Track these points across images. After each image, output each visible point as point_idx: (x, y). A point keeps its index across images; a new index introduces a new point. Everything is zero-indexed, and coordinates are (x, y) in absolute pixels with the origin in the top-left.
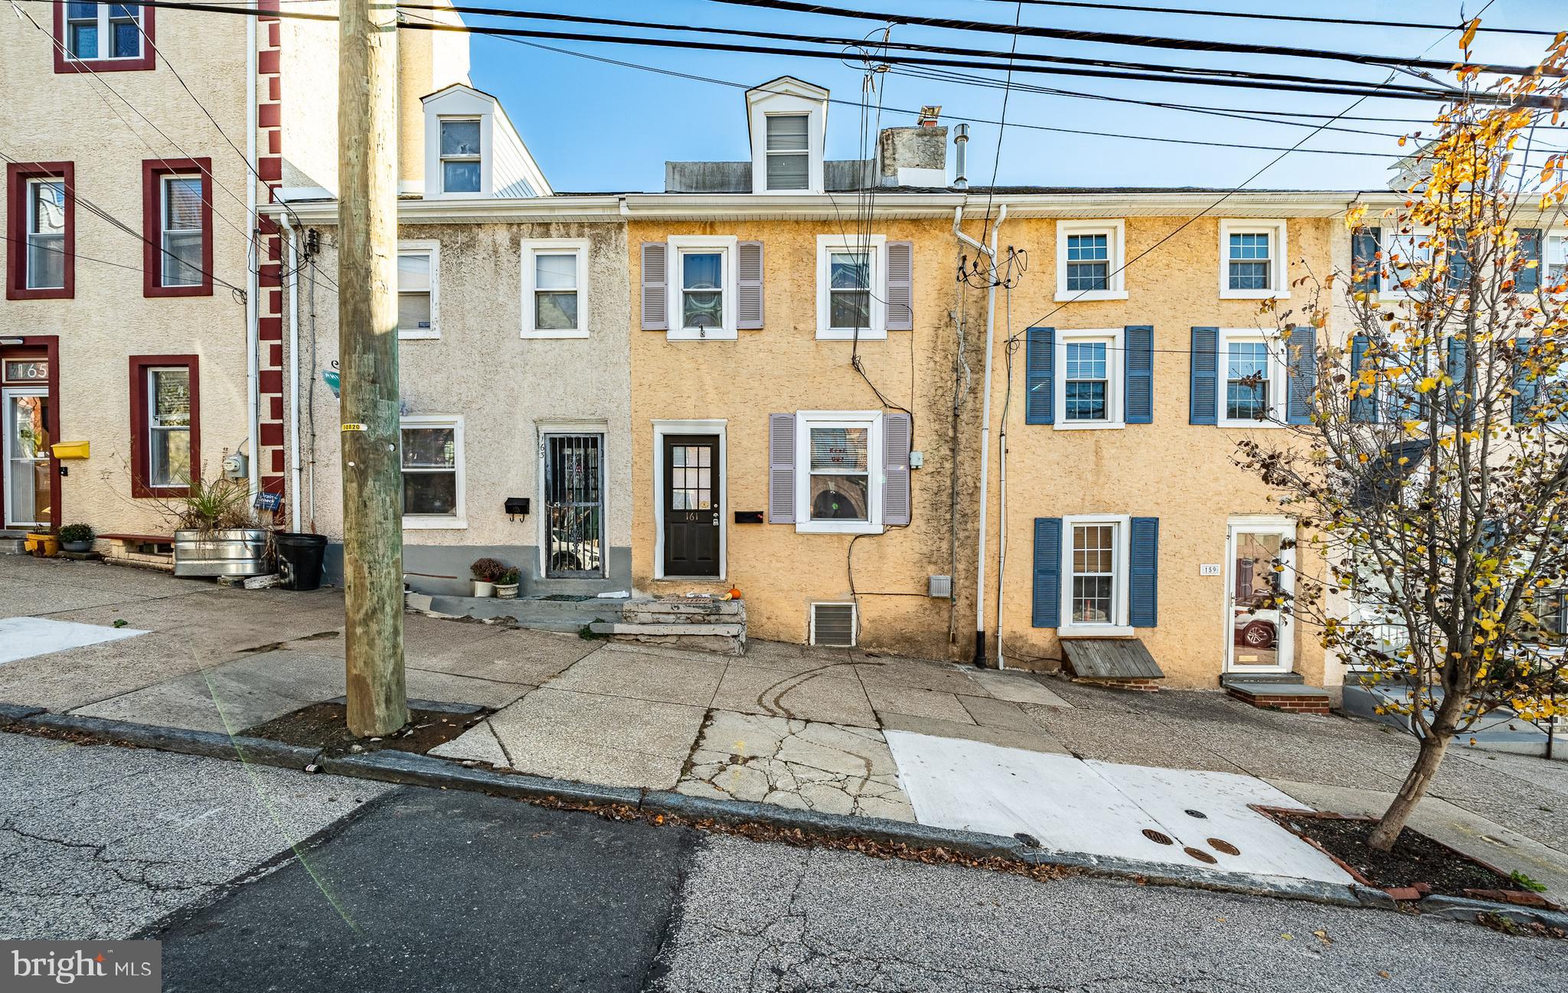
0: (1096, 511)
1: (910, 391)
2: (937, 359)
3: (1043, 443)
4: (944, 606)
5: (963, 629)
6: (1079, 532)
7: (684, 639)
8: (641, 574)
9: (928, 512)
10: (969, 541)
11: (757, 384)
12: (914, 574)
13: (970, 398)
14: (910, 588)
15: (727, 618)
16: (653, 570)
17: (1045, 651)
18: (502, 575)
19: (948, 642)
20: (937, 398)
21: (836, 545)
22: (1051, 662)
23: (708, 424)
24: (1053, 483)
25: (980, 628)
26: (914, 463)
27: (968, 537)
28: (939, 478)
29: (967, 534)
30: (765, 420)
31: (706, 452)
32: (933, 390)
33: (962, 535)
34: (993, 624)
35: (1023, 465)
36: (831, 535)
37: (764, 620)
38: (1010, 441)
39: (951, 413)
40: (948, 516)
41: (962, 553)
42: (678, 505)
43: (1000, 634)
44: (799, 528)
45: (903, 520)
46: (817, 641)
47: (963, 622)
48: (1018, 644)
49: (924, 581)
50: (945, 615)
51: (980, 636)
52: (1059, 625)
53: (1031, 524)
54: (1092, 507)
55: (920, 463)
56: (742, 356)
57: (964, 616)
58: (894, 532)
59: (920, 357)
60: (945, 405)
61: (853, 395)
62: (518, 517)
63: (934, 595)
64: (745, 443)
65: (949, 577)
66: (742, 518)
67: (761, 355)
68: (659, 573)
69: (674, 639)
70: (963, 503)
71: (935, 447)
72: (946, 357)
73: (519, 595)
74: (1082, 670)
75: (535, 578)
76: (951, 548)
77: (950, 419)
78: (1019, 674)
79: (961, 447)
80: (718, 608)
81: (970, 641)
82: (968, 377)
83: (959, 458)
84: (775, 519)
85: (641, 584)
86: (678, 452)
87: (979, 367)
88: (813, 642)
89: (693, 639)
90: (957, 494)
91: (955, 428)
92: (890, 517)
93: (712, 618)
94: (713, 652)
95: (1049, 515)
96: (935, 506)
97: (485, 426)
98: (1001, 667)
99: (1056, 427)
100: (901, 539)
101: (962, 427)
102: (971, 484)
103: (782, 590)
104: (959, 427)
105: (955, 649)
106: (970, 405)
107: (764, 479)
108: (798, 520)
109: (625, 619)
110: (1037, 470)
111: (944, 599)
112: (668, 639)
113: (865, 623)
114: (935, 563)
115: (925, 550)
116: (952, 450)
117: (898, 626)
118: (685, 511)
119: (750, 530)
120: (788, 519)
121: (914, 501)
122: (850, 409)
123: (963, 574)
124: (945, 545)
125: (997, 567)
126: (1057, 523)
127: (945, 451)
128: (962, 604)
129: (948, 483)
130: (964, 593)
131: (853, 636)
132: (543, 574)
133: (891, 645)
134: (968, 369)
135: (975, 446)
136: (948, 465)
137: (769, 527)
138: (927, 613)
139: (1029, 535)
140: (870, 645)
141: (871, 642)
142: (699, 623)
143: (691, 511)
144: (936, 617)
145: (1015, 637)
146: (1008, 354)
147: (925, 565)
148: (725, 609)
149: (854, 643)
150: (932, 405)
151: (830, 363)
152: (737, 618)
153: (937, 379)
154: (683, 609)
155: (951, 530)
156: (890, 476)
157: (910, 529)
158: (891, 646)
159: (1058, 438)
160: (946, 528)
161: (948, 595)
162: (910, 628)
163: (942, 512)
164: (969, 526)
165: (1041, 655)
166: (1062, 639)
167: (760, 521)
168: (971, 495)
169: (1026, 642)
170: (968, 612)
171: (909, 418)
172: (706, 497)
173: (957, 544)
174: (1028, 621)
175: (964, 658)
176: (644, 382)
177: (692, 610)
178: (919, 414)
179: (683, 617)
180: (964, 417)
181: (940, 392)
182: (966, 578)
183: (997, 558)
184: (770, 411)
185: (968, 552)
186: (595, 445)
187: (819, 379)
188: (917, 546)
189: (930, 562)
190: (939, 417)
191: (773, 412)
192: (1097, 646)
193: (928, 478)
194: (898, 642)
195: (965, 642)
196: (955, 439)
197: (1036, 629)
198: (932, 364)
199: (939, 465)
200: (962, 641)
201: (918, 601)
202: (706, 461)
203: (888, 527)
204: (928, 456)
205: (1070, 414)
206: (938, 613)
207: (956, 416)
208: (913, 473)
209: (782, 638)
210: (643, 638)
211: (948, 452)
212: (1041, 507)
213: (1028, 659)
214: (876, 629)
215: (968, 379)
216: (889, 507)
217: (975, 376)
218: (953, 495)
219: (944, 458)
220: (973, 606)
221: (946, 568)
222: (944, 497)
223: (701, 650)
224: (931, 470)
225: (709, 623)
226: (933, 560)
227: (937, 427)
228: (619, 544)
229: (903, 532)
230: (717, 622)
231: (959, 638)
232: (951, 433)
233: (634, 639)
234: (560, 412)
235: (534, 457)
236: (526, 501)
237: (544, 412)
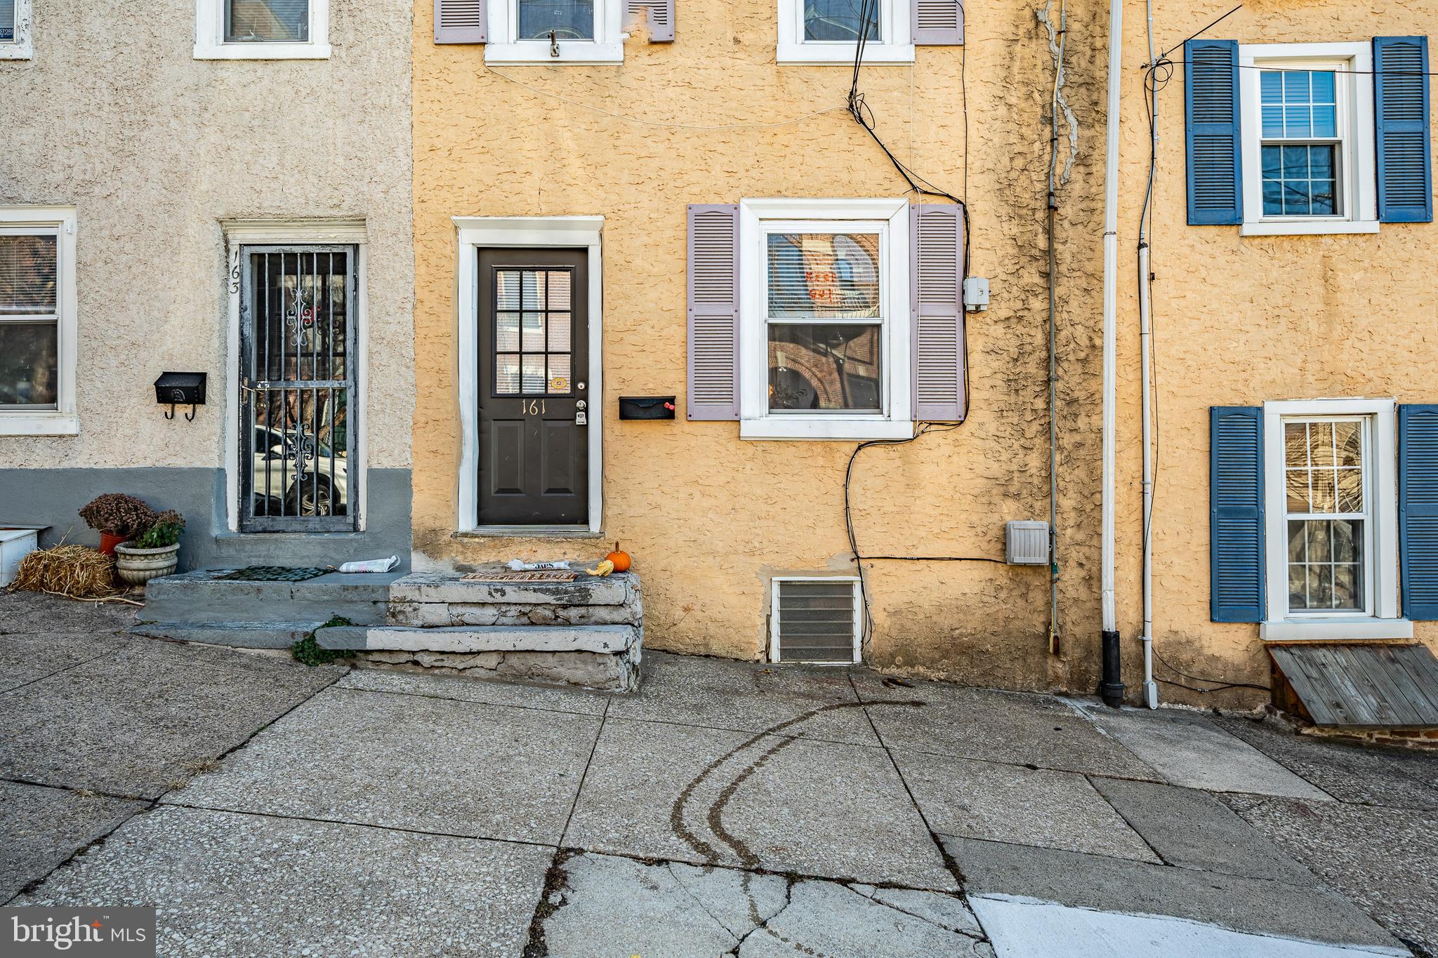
0: (1329, 393)
1: (961, 162)
2: (1013, 100)
3: (1221, 260)
4: (1036, 581)
5: (1075, 627)
6: (1294, 431)
7: (514, 660)
8: (430, 524)
9: (1000, 397)
10: (1082, 452)
11: (660, 148)
12: (974, 518)
13: (1077, 175)
14: (967, 547)
15: (603, 614)
16: (456, 514)
17: (1238, 669)
18: (144, 527)
19: (1045, 652)
20: (1013, 175)
21: (821, 461)
22: (1249, 691)
23: (568, 226)
24: (1243, 338)
25: (1109, 624)
26: (972, 300)
27: (1079, 445)
28: (1020, 329)
29: (1078, 438)
30: (678, 217)
31: (561, 282)
32: (1005, 160)
33: (1067, 440)
34: (1133, 616)
35: (1183, 303)
36: (811, 442)
37: (679, 613)
38: (1159, 257)
39: (1041, 204)
40: (1040, 404)
41: (1068, 476)
42: (506, 384)
43: (1149, 636)
44: (747, 429)
45: (952, 412)
46: (784, 653)
47: (1073, 614)
48: (1185, 656)
49: (995, 532)
50: (1038, 599)
51: (1110, 641)
52: (1265, 618)
53: (1203, 418)
54: (1320, 385)
55: (984, 300)
56: (633, 95)
57: (1076, 600)
58: (934, 437)
59: (980, 97)
60: (1030, 189)
61: (850, 169)
62: (182, 410)
63: (1017, 560)
64: (638, 262)
65: (1045, 524)
66: (631, 409)
67: (670, 92)
68: (467, 520)
69: (492, 661)
70: (1069, 377)
71: (1012, 269)
72: (1029, 96)
73: (179, 569)
74: (1322, 712)
75: (215, 532)
76: (1049, 466)
77: (1040, 215)
78: (1191, 718)
79: (1063, 268)
80: (585, 593)
81: (1089, 652)
82: (1073, 135)
83: (1059, 291)
84: (699, 411)
85: (430, 544)
86: (506, 282)
87: (1095, 115)
88: (775, 656)
89: (532, 660)
90: (1058, 360)
91: (1049, 233)
92: (925, 407)
93: (573, 613)
94: (574, 687)
95: (1238, 401)
96: (1014, 384)
97: (118, 230)
98: (1153, 703)
99: (1247, 229)
100: (946, 450)
101: (1063, 230)
102: (1084, 341)
103: (714, 554)
104: (1058, 232)
105: (1060, 668)
106: (1077, 188)
107: (677, 332)
108: (745, 412)
109: (391, 616)
110: (1211, 312)
111: (1036, 568)
112: (479, 661)
113: (879, 617)
114: (1017, 496)
115: (996, 470)
116: (1046, 275)
117: (946, 622)
118: (520, 396)
119: (649, 432)
120: (725, 411)
121: (974, 376)
122: (845, 196)
123: (1072, 518)
124: (1034, 462)
125: (1138, 504)
126: (1254, 416)
127: (1032, 277)
128: (1070, 577)
129: (1039, 339)
130: (1075, 555)
131: (857, 643)
132: (233, 524)
133: (933, 661)
134: (1072, 119)
135: (1089, 267)
136: (1038, 304)
137: (688, 427)
138: (1003, 595)
139: (1200, 440)
140: (889, 660)
141: (893, 656)
142: (546, 623)
143: (530, 397)
144: (1020, 602)
145: (1178, 643)
146: (1150, 91)
147: (997, 499)
148: (600, 593)
149: (857, 658)
150: (1004, 187)
151: (805, 107)
152: (623, 614)
153: (1013, 138)
154: (512, 595)
155: (1047, 431)
156: (923, 329)
157: (969, 425)
158: (932, 664)
159: (1252, 252)
160: (1035, 427)
161: (1044, 560)
162: (970, 625)
163: (1027, 394)
164: (1082, 423)
165: (1230, 677)
166: (1269, 647)
167: (670, 415)
168: (1084, 361)
169: (1199, 651)
170: (1083, 593)
171: (960, 214)
172: (561, 369)
173: (1058, 458)
174: (1203, 611)
175: (1078, 686)
176: (438, 143)
177: (532, 597)
178: (980, 206)
179: (513, 611)
180: (1068, 210)
181: (1019, 163)
182: (1079, 526)
183: (1137, 485)
184: (686, 199)
185: (1081, 473)
186: (342, 270)
187: (782, 139)
188: (981, 464)
189: (1006, 495)
190: (1017, 212)
191: (694, 201)
192: (1341, 658)
193: (999, 330)
194: (946, 654)
195: (1079, 653)
196: (1049, 253)
197: (1219, 627)
198: (1002, 111)
199: (1019, 305)
200: (1072, 652)
201: (986, 571)
202: (561, 298)
203: (923, 426)
204: (998, 287)
205: (1272, 203)
206: (1024, 596)
207: (1052, 208)
208: (969, 318)
209: (716, 648)
211: (1037, 279)
212: (1220, 385)
213: (1206, 686)
214: (902, 629)
215: (1074, 138)
216: (923, 389)
217: (1088, 133)
218: (1049, 361)
219: (1029, 291)
220: (1093, 580)
221: (1038, 505)
222: (1033, 367)
223: (547, 682)
224: (1004, 313)
225: (568, 623)
226: (1013, 490)
227: (1015, 231)
228: (387, 463)
229: (952, 435)
230: (583, 622)
231: (1068, 646)
232: (1042, 242)
233: (412, 662)
234: (270, 202)
235: (216, 290)
236: (202, 377)
237: (241, 203)
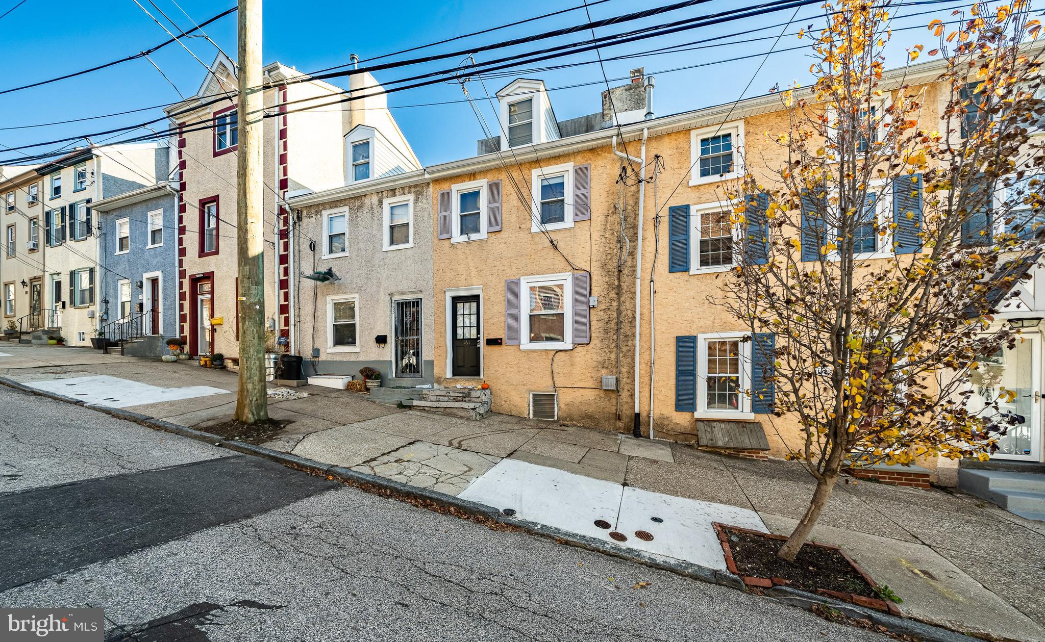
0: (724, 330)
1: (589, 259)
2: (607, 236)
3: (682, 284)
4: (613, 396)
5: (626, 411)
6: (711, 346)
7: (447, 410)
8: (439, 375)
9: (602, 335)
10: (630, 353)
11: (498, 263)
12: (593, 375)
13: (629, 259)
14: (590, 384)
15: (474, 399)
16: (445, 373)
17: (686, 428)
18: (372, 375)
19: (615, 419)
20: (607, 261)
21: (544, 357)
22: (690, 436)
23: (472, 289)
24: (690, 312)
25: (637, 411)
26: (591, 304)
27: (629, 351)
28: (609, 312)
29: (628, 348)
30: (503, 284)
31: (474, 305)
32: (604, 256)
33: (624, 349)
34: (647, 408)
35: (667, 300)
36: (542, 351)
37: (503, 402)
38: (658, 285)
39: (616, 270)
40: (615, 337)
41: (625, 361)
42: (460, 337)
43: (652, 415)
44: (522, 347)
45: (585, 341)
46: (534, 415)
47: (625, 407)
48: (666, 423)
49: (599, 380)
50: (614, 401)
51: (638, 416)
52: (696, 410)
53: (674, 341)
54: (720, 327)
55: (596, 303)
56: (490, 248)
57: (627, 402)
58: (580, 349)
59: (596, 236)
60: (612, 265)
61: (553, 264)
62: (382, 345)
63: (604, 388)
64: (492, 298)
65: (614, 377)
66: (492, 342)
67: (501, 246)
68: (449, 374)
69: (443, 410)
70: (625, 328)
71: (606, 292)
72: (613, 234)
73: (381, 386)
74: (704, 441)
75: (389, 377)
76: (617, 357)
77: (616, 274)
78: (664, 444)
79: (624, 291)
80: (470, 394)
81: (631, 420)
82: (628, 245)
83: (622, 299)
84: (509, 342)
85: (439, 381)
86: (460, 306)
87: (634, 238)
88: (531, 416)
89: (452, 410)
90: (621, 322)
91: (619, 279)
92: (577, 339)
93: (467, 399)
94: (462, 417)
95: (687, 334)
96: (606, 331)
97: (367, 299)
98: (652, 437)
99: (691, 273)
100: (584, 353)
101: (624, 278)
102: (631, 315)
103: (512, 385)
104: (622, 279)
105: (620, 424)
106: (629, 264)
107: (503, 318)
108: (522, 342)
109: (422, 398)
110: (678, 303)
111: (612, 391)
112: (439, 409)
113: (562, 406)
114: (607, 368)
115: (600, 359)
116: (617, 294)
117: (583, 408)
118: (463, 339)
119: (495, 349)
120: (516, 342)
121: (593, 328)
122: (552, 273)
123: (626, 375)
124: (613, 356)
125: (649, 370)
126: (694, 339)
127: (613, 295)
128: (625, 395)
129: (615, 315)
130: (626, 387)
131: (556, 414)
132: (394, 376)
133: (579, 420)
134: (627, 240)
135: (633, 290)
136: (615, 304)
137: (506, 347)
138: (602, 400)
139: (673, 348)
140: (565, 419)
141: (566, 418)
142: (460, 401)
143: (466, 339)
144: (608, 403)
145: (663, 418)
146: (656, 226)
147: (600, 369)
148: (473, 394)
149: (556, 418)
150: (604, 266)
151: (540, 246)
152: (480, 400)
153: (607, 249)
154: (452, 394)
155: (617, 346)
156: (576, 314)
157: (590, 346)
158: (579, 421)
159: (694, 281)
160: (614, 345)
161: (614, 388)
162: (591, 410)
163: (611, 334)
164: (630, 343)
165: (683, 430)
166: (698, 420)
167: (501, 344)
168: (631, 322)
169: (671, 421)
170: (629, 400)
171: (588, 276)
172: (474, 331)
173: (621, 355)
174: (673, 407)
175: (626, 430)
176: (440, 268)
177: (456, 394)
178: (595, 272)
179: (452, 398)
180: (625, 271)
181: (609, 257)
182: (628, 378)
183: (649, 364)
184: (505, 278)
185: (629, 360)
186: (418, 306)
187: (533, 257)
188: (595, 357)
189: (603, 367)
190: (608, 273)
191: (508, 279)
192: (723, 426)
193: (602, 313)
194: (583, 418)
195: (627, 420)
196: (619, 286)
197: (678, 413)
198: (603, 240)
199: (609, 304)
200: (625, 420)
201: (596, 392)
202: (474, 310)
203: (576, 345)
204: (601, 299)
205: (704, 262)
206: (609, 400)
207: (620, 271)
208: (592, 310)
209: (513, 413)
210: (427, 409)
211: (615, 296)
212: (681, 328)
213: (673, 433)
214: (569, 410)
215: (628, 246)
216: (576, 334)
217: (633, 244)
218: (619, 323)
219: (612, 300)
220: (632, 396)
221: (614, 371)
222: (613, 325)
223: (455, 416)
224: (603, 308)
225: (465, 401)
226: (606, 366)
227: (607, 280)
228: (428, 359)
229: (586, 348)
230: (469, 401)
231: (624, 417)
232: (616, 283)
233: (423, 409)
234: (400, 288)
235: (389, 313)
236: (385, 337)
237: (393, 289)
